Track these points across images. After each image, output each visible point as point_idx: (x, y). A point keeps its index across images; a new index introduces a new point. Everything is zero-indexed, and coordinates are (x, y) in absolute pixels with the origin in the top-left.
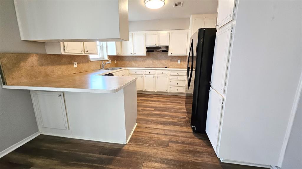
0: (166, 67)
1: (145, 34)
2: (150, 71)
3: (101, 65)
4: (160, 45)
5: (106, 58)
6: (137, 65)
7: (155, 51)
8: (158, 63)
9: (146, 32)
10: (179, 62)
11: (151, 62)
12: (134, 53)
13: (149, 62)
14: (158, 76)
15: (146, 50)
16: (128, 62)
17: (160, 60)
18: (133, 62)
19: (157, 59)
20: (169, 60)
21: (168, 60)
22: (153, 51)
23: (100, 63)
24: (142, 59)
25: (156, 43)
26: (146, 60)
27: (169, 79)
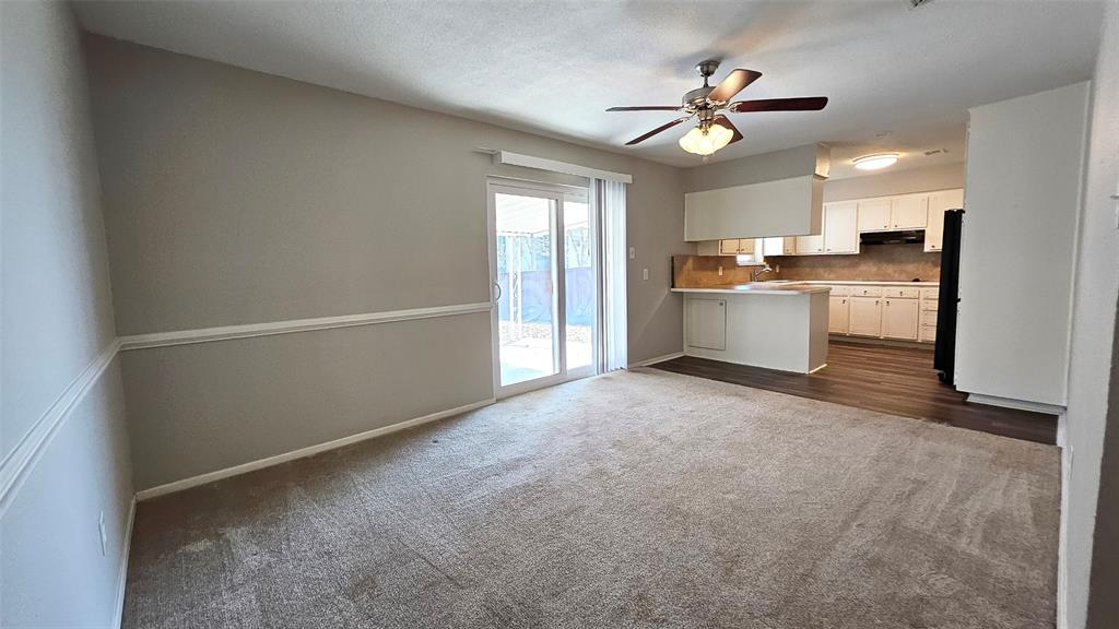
0: (917, 280)
2: (866, 288)
3: (754, 274)
4: (899, 227)
5: (760, 261)
6: (832, 276)
7: (884, 242)
8: (895, 272)
9: (861, 201)
12: (825, 250)
13: (869, 267)
14: (888, 300)
15: (859, 241)
17: (900, 262)
18: (821, 271)
19: (891, 261)
20: (930, 264)
21: (927, 262)
22: (881, 243)
23: (751, 270)
24: (846, 262)
25: (888, 224)
26: (858, 263)
27: (922, 307)
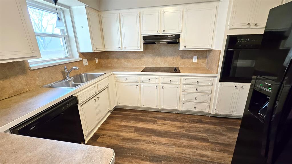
1: (140, 13)
2: (149, 77)
4: (165, 32)
5: (77, 57)
7: (156, 43)
9: (141, 10)
10: (195, 60)
11: (151, 60)
12: (123, 48)
13: (149, 61)
14: (163, 85)
15: (142, 41)
16: (116, 60)
18: (123, 61)
19: (160, 55)
20: (179, 57)
22: (154, 43)
23: (61, 68)
24: (137, 55)
25: (159, 30)
26: (142, 56)
27: (182, 90)
